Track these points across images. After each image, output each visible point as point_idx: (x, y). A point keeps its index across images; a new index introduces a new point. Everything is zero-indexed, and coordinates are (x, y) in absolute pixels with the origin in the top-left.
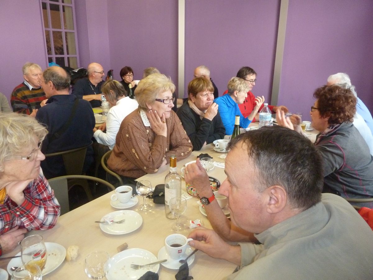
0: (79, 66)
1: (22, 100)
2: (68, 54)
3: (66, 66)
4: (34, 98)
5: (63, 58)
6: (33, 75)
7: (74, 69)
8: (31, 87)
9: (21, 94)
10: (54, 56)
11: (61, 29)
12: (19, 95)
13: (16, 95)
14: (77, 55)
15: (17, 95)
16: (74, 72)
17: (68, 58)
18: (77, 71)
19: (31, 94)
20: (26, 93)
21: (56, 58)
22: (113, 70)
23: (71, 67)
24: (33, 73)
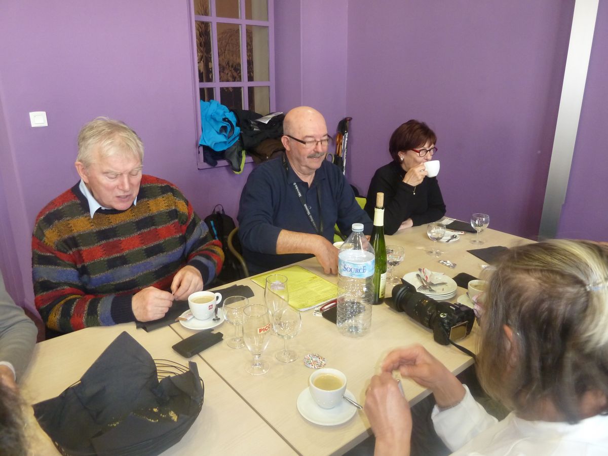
0: (273, 109)
1: (58, 254)
2: (251, 78)
3: (243, 109)
4: (104, 242)
5: (238, 90)
6: (105, 173)
7: (260, 116)
8: (94, 206)
9: (59, 231)
10: (217, 85)
11: (237, 17)
12: (52, 236)
13: (43, 233)
14: (272, 83)
15: (43, 235)
16: (261, 125)
17: (251, 90)
18: (266, 122)
19: (95, 229)
20: (80, 225)
21: (222, 89)
22: (351, 119)
23: (258, 110)
24: (106, 168)
